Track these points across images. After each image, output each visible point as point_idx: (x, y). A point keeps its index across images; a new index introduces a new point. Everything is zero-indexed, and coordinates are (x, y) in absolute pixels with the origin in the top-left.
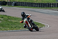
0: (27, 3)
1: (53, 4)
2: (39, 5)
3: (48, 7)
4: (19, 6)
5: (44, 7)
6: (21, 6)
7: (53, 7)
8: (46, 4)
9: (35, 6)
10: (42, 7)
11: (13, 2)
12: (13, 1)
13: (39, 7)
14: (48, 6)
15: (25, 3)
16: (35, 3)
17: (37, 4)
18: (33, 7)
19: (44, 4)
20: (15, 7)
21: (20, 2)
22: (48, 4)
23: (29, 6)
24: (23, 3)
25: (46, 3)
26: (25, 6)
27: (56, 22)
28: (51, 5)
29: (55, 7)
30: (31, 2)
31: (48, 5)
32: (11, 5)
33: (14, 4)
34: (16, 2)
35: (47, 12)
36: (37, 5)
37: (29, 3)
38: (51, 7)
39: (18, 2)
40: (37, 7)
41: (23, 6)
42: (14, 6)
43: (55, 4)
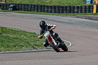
0: (35, 5)
1: (78, 7)
2: (55, 9)
3: (70, 13)
4: (21, 12)
5: (63, 13)
6: (25, 10)
7: (78, 12)
8: (66, 7)
9: (47, 11)
10: (59, 12)
11: (10, 5)
12: (10, 3)
13: (55, 12)
15: (31, 5)
16: (48, 7)
17: (51, 7)
18: (44, 12)
19: (63, 7)
21: (22, 5)
22: (70, 7)
23: (38, 11)
24: (28, 5)
25: (66, 5)
26: (31, 11)
27: (84, 37)
28: (74, 9)
29: (81, 12)
30: (41, 4)
31: (70, 9)
32: (7, 9)
33: (12, 7)
34: (15, 4)
35: (68, 21)
36: (51, 9)
37: (38, 6)
38: (74, 12)
39: (19, 5)
40: (51, 12)
41: (28, 11)
42: (13, 10)
43: (82, 7)
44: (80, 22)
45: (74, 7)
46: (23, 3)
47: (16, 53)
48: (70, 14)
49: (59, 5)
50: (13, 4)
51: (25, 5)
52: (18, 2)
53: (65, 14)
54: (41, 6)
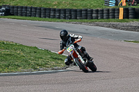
0: (36, 8)
1: (97, 11)
2: (65, 13)
3: (87, 18)
4: (17, 17)
5: (76, 18)
6: (22, 15)
7: (97, 18)
8: (81, 11)
9: (54, 17)
10: (70, 18)
11: (1, 7)
12: (1, 4)
13: (65, 18)
14: (87, 16)
15: (31, 8)
16: (54, 10)
17: (60, 10)
18: (49, 17)
19: (76, 11)
20: (6, 19)
21: (18, 7)
22: (86, 10)
23: (40, 17)
24: (26, 8)
25: (81, 8)
26: (30, 16)
27: (106, 53)
28: (92, 13)
29: (102, 18)
30: (45, 7)
31: (87, 13)
33: (3, 11)
34: (9, 6)
35: (83, 31)
36: (60, 13)
37: (40, 9)
38: (92, 18)
39: (13, 7)
40: (59, 18)
41: (26, 16)
42: (5, 15)
43: (102, 11)
44: (100, 31)
45: (92, 11)
46: (19, 5)
47: (9, 75)
48: (86, 20)
49: (70, 8)
50: (5, 6)
51: (22, 7)
52: (12, 4)
53: (79, 20)
54: (45, 9)
